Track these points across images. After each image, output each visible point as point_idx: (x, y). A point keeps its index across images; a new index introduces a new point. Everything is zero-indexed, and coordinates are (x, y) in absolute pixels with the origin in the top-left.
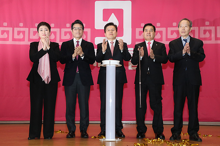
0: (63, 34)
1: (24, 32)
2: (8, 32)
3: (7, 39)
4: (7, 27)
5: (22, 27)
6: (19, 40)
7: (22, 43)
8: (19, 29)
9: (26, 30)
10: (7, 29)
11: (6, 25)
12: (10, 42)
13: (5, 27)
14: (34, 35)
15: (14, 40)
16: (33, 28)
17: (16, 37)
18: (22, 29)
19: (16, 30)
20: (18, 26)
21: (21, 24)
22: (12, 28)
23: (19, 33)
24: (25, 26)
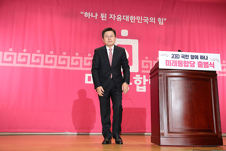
0: (85, 61)
1: (53, 59)
2: (40, 58)
3: (39, 64)
4: (40, 53)
5: (53, 54)
6: (49, 65)
7: (51, 67)
8: (49, 56)
9: (56, 57)
10: (39, 55)
11: (39, 52)
12: (41, 66)
13: (38, 53)
14: (61, 61)
15: (45, 64)
16: (61, 55)
17: (47, 62)
18: (52, 56)
19: (47, 56)
20: (49, 54)
21: (52, 52)
22: (44, 55)
23: (49, 59)
24: (54, 54)
